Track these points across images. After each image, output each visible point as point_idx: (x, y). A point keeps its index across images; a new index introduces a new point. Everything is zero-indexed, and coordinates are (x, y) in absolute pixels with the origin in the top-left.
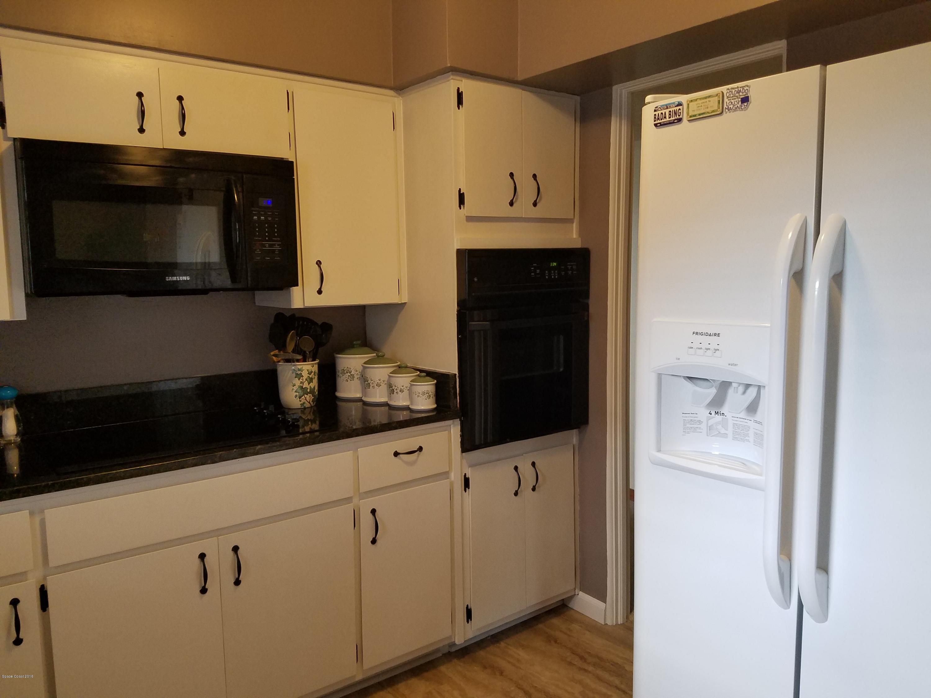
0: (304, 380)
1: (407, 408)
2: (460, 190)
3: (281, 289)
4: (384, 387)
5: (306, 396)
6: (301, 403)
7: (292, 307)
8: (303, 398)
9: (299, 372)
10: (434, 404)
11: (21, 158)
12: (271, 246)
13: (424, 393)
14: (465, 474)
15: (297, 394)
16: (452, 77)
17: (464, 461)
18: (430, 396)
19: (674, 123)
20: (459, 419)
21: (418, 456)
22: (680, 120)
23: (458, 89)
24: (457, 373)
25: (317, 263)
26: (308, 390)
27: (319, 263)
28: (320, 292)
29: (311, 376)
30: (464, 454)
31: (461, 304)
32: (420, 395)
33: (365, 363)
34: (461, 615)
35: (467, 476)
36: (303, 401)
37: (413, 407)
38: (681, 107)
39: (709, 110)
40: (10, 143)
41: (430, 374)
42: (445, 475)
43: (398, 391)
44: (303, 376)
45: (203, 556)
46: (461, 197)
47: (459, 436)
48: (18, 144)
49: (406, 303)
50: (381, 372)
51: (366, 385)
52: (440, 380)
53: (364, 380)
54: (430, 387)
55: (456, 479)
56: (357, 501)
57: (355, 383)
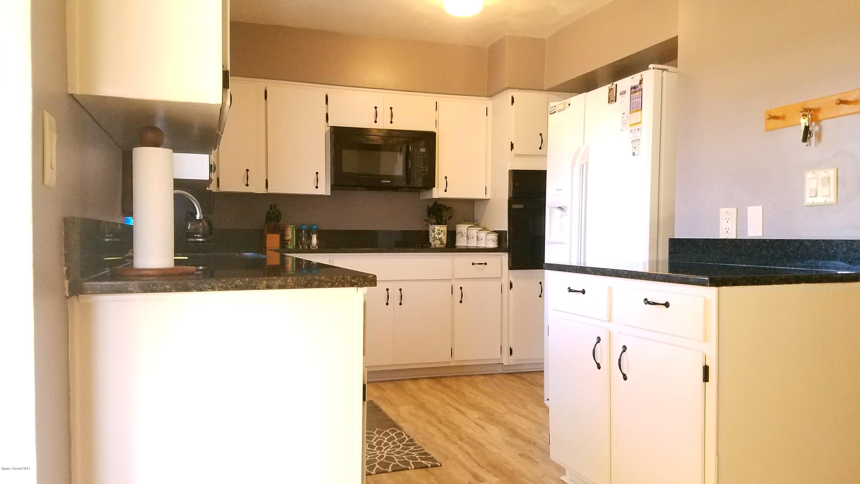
1: (484, 246)
2: (511, 142)
3: (428, 189)
4: (475, 238)
5: (436, 241)
6: (435, 244)
7: (433, 198)
9: (433, 230)
10: (496, 244)
11: (333, 134)
12: (424, 169)
13: (491, 239)
15: (433, 240)
16: (509, 91)
17: (510, 275)
19: (554, 113)
20: (507, 253)
21: (485, 266)
23: (512, 96)
29: (439, 232)
30: (510, 270)
33: (468, 228)
34: (506, 351)
38: (556, 107)
39: (562, 109)
40: (330, 128)
41: (496, 232)
42: (499, 278)
43: (480, 239)
45: (387, 290)
46: (512, 145)
47: (507, 261)
48: (332, 128)
49: (489, 199)
50: (474, 231)
51: (468, 238)
52: (500, 234)
53: (467, 236)
54: (494, 236)
55: (505, 282)
56: (453, 282)
57: (464, 238)
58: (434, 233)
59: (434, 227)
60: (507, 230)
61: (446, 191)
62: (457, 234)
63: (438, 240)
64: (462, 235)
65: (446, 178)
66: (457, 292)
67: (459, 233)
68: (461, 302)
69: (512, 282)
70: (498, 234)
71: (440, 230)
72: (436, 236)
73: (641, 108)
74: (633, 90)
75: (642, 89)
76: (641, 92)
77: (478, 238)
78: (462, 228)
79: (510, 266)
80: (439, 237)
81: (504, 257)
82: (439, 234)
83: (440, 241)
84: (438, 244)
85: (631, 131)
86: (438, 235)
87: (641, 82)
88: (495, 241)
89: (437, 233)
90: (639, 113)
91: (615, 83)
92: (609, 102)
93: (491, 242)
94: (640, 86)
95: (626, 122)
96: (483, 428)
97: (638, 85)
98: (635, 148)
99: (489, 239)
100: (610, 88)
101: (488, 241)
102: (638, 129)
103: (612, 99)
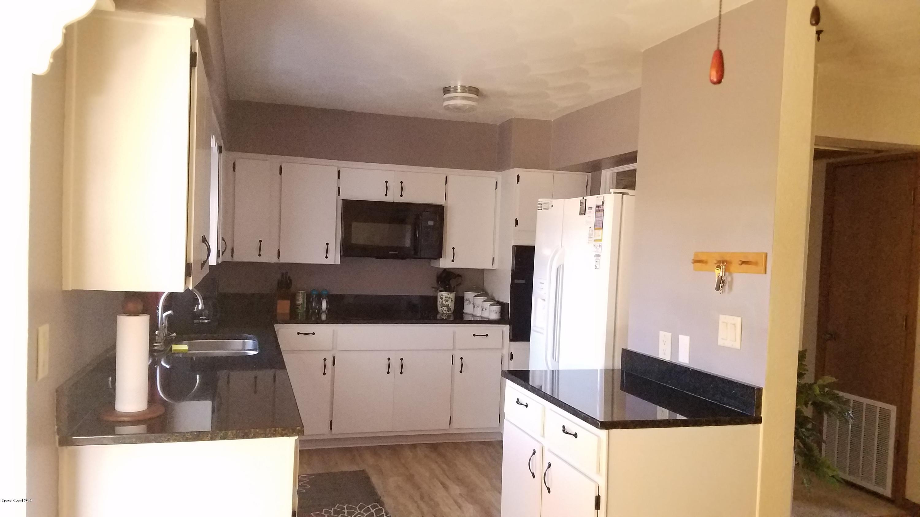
2: (516, 219)
3: (436, 259)
4: (480, 308)
5: (443, 307)
7: (440, 267)
9: (441, 296)
10: (499, 317)
11: (344, 207)
15: (440, 306)
16: (516, 169)
17: (511, 346)
19: (541, 209)
20: (509, 325)
21: (485, 338)
23: (518, 174)
26: (445, 305)
29: (446, 299)
30: (511, 342)
31: (512, 271)
33: (475, 296)
36: (442, 310)
37: (489, 317)
38: (542, 205)
39: (547, 207)
40: (341, 201)
41: (499, 303)
42: (501, 350)
44: (443, 298)
45: (389, 359)
46: (517, 221)
47: (509, 333)
48: (343, 200)
49: (496, 269)
50: (480, 300)
51: (474, 307)
52: (503, 306)
53: (474, 304)
54: (497, 308)
55: (506, 353)
56: (454, 353)
57: (471, 306)
58: (441, 299)
59: (442, 294)
60: (509, 302)
61: (453, 261)
62: (465, 301)
63: (446, 306)
64: (470, 302)
65: (453, 248)
66: (458, 362)
67: (466, 301)
68: (461, 372)
69: (512, 353)
70: (501, 306)
71: (447, 297)
72: (443, 303)
73: (602, 227)
74: (597, 208)
75: (604, 210)
76: (603, 212)
77: (483, 308)
78: (469, 296)
79: (511, 338)
80: (446, 304)
81: (506, 329)
82: (447, 301)
83: (447, 308)
84: (445, 311)
85: (595, 246)
86: (445, 302)
87: (603, 203)
88: (497, 313)
89: (444, 300)
90: (601, 230)
91: (585, 198)
92: (580, 214)
93: (493, 313)
94: (603, 207)
95: (592, 237)
96: (460, 507)
97: (601, 205)
98: (597, 261)
99: (492, 310)
100: (581, 201)
101: (491, 312)
102: (600, 245)
103: (583, 212)
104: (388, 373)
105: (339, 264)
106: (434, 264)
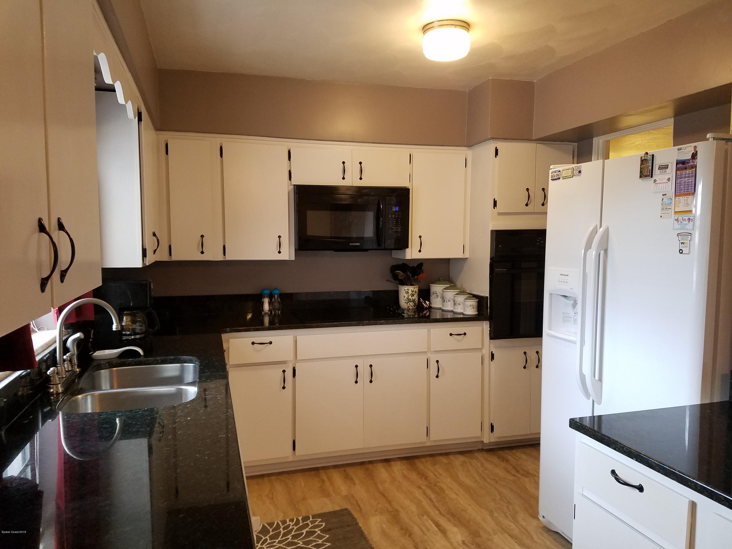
0: (409, 295)
1: (462, 314)
2: (495, 199)
3: (401, 249)
4: (452, 302)
5: (410, 303)
6: (408, 306)
7: (406, 259)
8: (409, 303)
9: (407, 291)
10: (476, 312)
11: (296, 193)
12: (396, 229)
13: (470, 306)
14: (492, 352)
15: (406, 301)
16: (492, 142)
17: (492, 345)
18: (474, 307)
19: (557, 179)
20: (488, 321)
21: (463, 337)
22: (559, 178)
23: (496, 147)
24: (488, 296)
25: (419, 237)
26: (412, 300)
27: (420, 237)
28: (420, 251)
29: (413, 293)
30: (491, 340)
31: (492, 259)
32: (469, 307)
33: (443, 289)
34: (487, 428)
35: (493, 353)
36: (408, 305)
37: (464, 313)
38: (560, 173)
39: (569, 175)
40: (293, 186)
41: (475, 296)
42: (480, 349)
43: (458, 304)
44: (409, 293)
45: (357, 366)
46: (495, 203)
47: (488, 331)
48: (295, 187)
49: (467, 258)
50: (450, 294)
53: (443, 298)
54: (473, 302)
55: (486, 353)
56: (429, 355)
57: (439, 300)
58: (407, 294)
59: (405, 288)
64: (438, 296)
66: (433, 366)
67: (433, 294)
68: (437, 377)
70: (478, 300)
71: (411, 291)
72: (409, 298)
73: (693, 192)
74: (681, 165)
75: (696, 167)
77: (455, 302)
78: (436, 288)
79: (492, 336)
80: (412, 298)
81: (485, 326)
83: (414, 303)
85: (677, 220)
90: (691, 197)
93: (471, 308)
95: (669, 207)
98: (683, 243)
101: (467, 307)
102: (689, 219)
104: (356, 382)
105: (294, 259)
106: (397, 254)
